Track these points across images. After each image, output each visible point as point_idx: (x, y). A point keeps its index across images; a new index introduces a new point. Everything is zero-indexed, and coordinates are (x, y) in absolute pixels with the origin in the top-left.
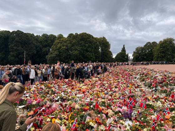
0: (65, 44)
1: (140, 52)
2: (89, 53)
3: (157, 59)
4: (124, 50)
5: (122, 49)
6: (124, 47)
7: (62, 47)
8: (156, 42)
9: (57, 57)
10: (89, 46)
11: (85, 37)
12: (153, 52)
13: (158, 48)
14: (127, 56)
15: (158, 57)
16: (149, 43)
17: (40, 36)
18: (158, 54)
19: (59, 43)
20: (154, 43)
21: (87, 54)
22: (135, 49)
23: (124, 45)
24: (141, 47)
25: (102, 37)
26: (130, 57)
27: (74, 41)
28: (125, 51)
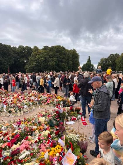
0: (43, 55)
1: (104, 63)
2: (63, 63)
3: (120, 69)
4: (89, 60)
5: (88, 60)
6: (89, 58)
7: (41, 59)
8: (118, 54)
9: (36, 67)
10: (63, 58)
11: (60, 49)
12: (116, 63)
13: (120, 59)
14: (93, 66)
15: (121, 67)
16: (112, 54)
17: (16, 47)
18: (121, 65)
19: (37, 54)
20: (117, 55)
21: (62, 64)
22: (100, 60)
23: (89, 57)
24: (106, 58)
25: (73, 49)
26: (95, 67)
27: (50, 53)
28: (91, 62)
